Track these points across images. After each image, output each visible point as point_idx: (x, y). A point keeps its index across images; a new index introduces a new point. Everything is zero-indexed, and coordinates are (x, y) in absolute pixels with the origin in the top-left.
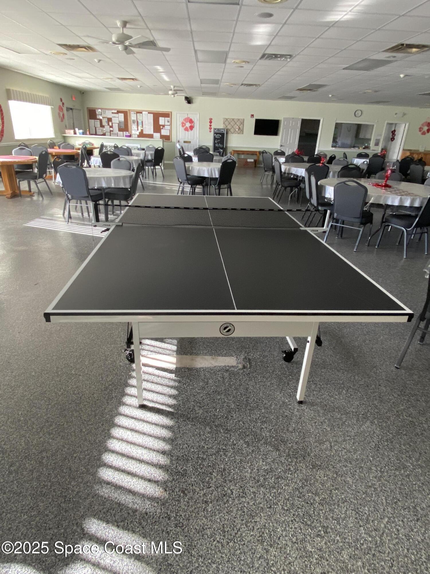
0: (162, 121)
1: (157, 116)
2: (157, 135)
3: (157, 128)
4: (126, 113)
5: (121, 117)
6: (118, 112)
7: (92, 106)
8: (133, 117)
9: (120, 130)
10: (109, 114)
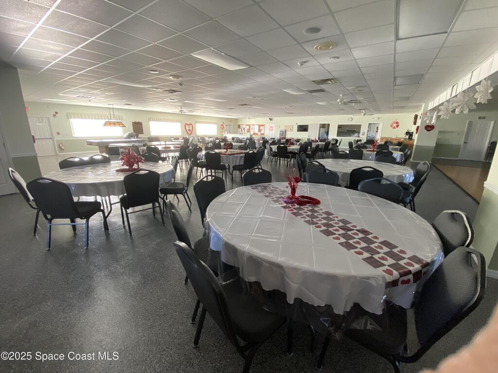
0: (261, 128)
1: (260, 126)
2: (259, 133)
3: (260, 131)
4: (249, 125)
5: (248, 127)
6: (247, 125)
7: (239, 124)
8: (252, 126)
9: (247, 132)
10: (244, 126)
